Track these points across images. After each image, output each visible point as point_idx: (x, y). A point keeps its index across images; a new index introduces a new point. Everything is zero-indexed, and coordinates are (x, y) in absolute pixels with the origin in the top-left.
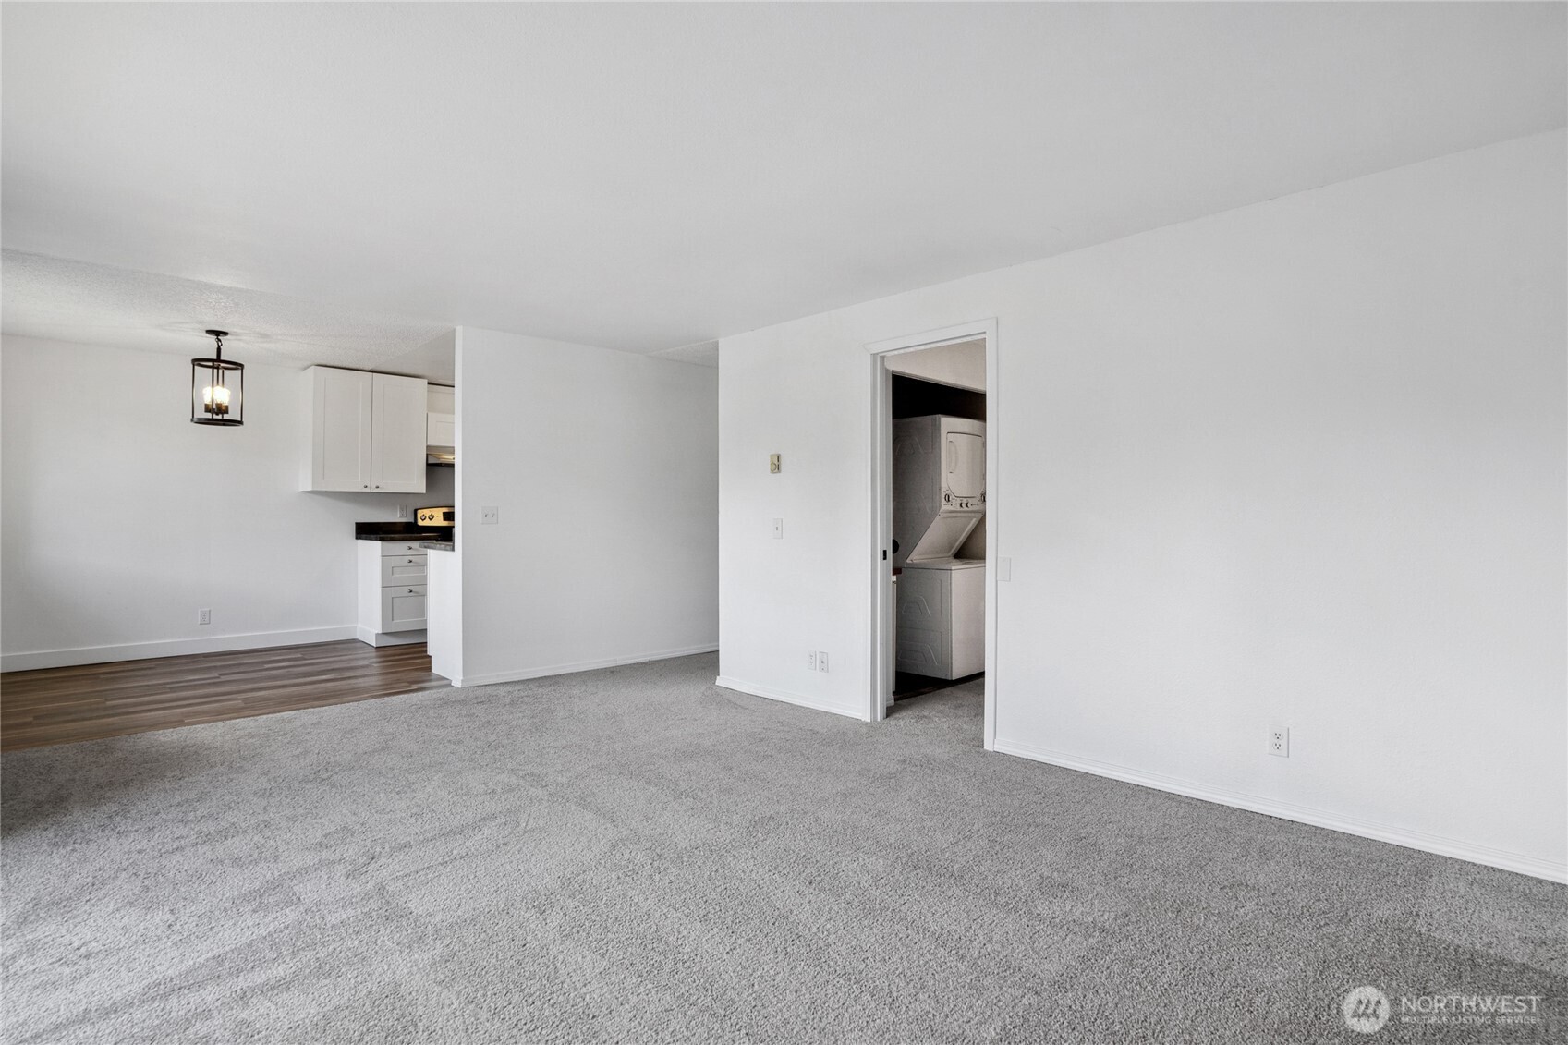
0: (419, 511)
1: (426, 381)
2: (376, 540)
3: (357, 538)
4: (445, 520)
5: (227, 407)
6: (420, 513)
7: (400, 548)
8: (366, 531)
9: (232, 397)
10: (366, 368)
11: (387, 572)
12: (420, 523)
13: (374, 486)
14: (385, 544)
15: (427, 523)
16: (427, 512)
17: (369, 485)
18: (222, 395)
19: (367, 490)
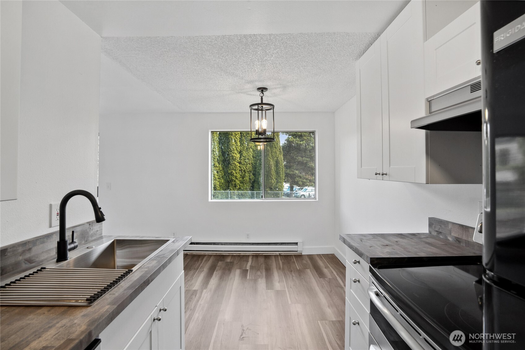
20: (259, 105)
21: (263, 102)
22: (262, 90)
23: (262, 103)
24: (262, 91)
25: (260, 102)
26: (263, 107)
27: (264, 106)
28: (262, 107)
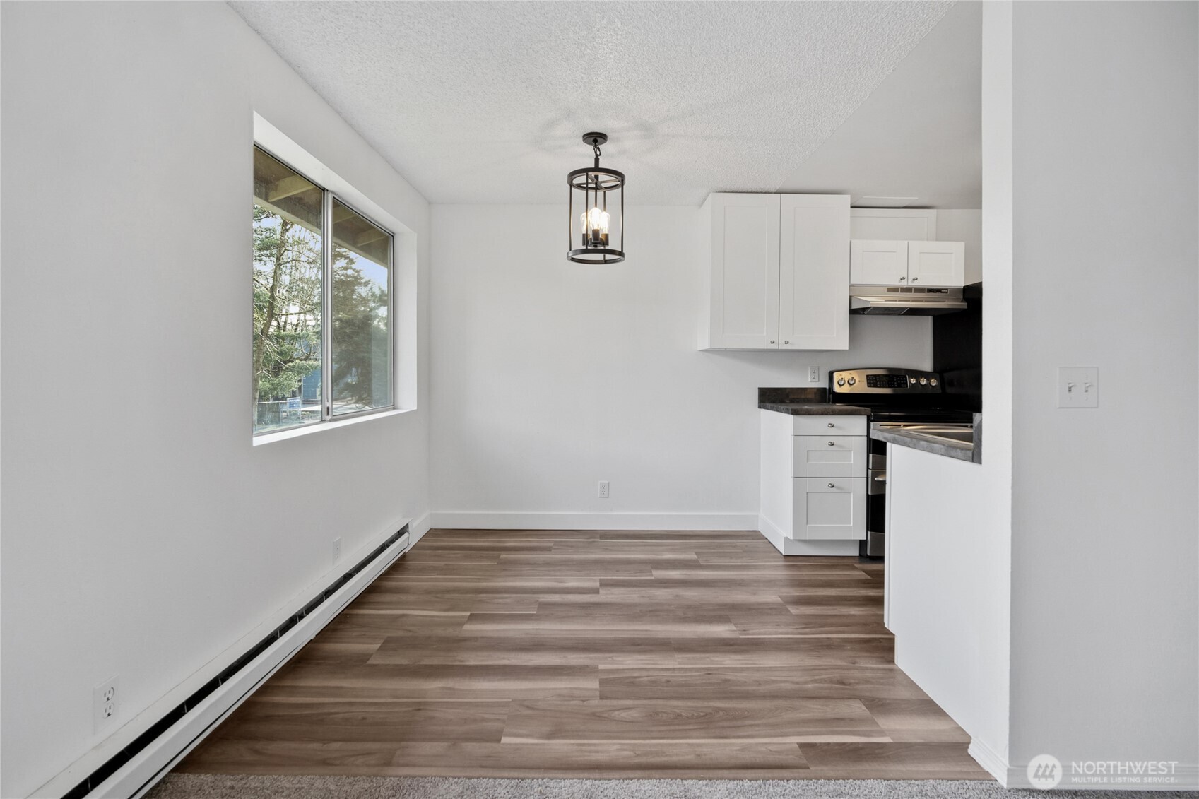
0: (835, 375)
1: (846, 200)
2: (787, 411)
3: (760, 407)
4: (869, 385)
5: (607, 236)
6: (836, 376)
7: (818, 424)
8: (771, 398)
9: (611, 223)
10: (773, 189)
11: (801, 457)
12: (837, 389)
13: (782, 342)
14: (796, 416)
15: (845, 389)
16: (846, 375)
17: (776, 341)
18: (599, 219)
19: (774, 347)
20: (589, 173)
21: (600, 167)
22: (596, 138)
23: (597, 169)
24: (595, 141)
25: (593, 166)
26: (600, 180)
27: (602, 177)
28: (597, 177)
